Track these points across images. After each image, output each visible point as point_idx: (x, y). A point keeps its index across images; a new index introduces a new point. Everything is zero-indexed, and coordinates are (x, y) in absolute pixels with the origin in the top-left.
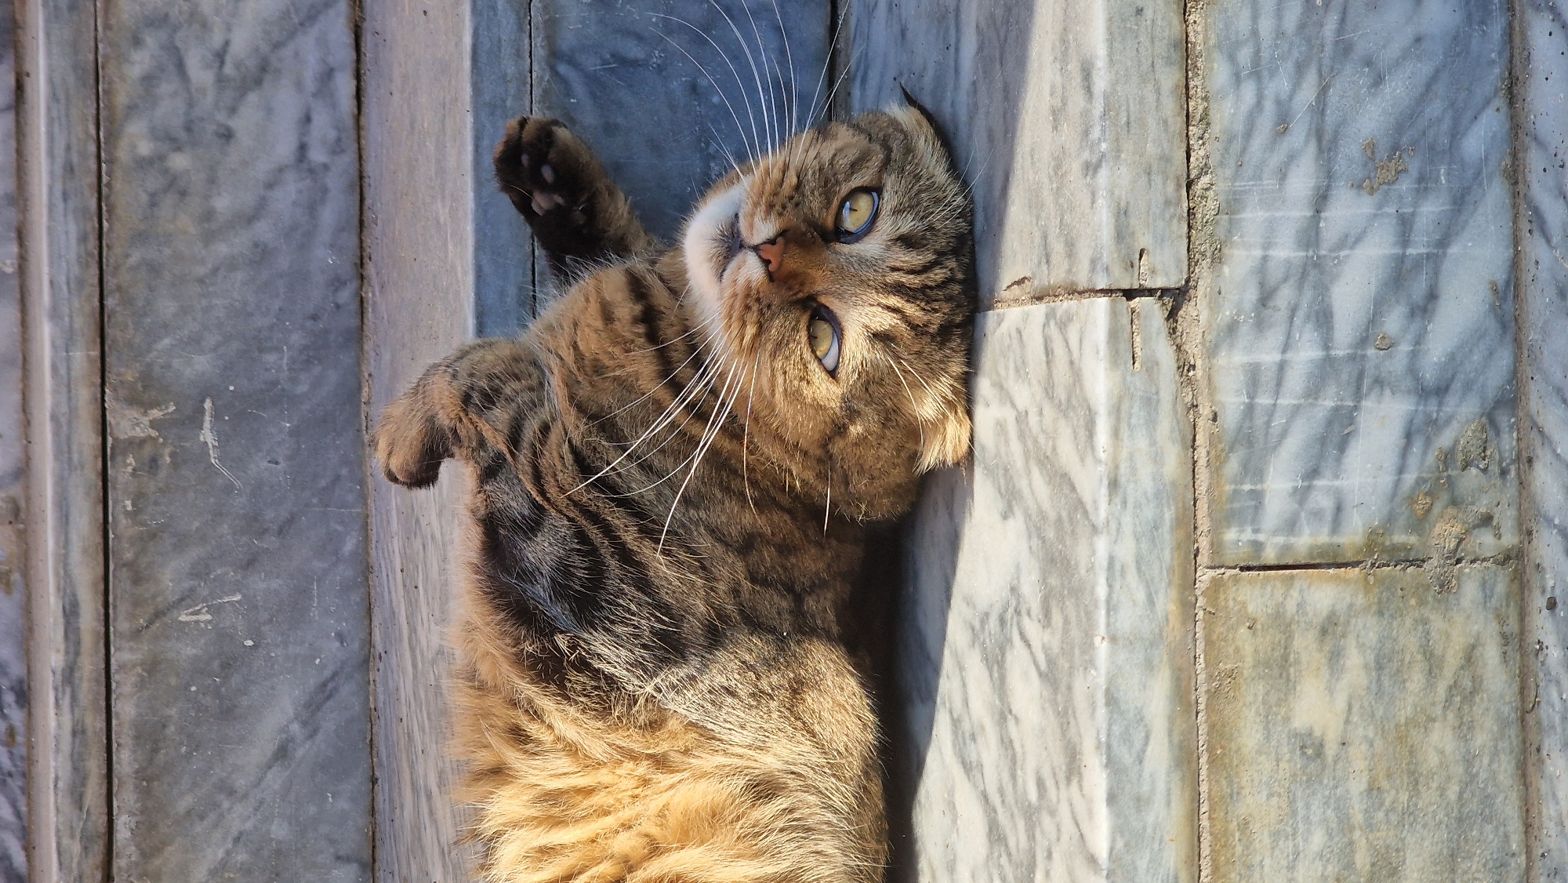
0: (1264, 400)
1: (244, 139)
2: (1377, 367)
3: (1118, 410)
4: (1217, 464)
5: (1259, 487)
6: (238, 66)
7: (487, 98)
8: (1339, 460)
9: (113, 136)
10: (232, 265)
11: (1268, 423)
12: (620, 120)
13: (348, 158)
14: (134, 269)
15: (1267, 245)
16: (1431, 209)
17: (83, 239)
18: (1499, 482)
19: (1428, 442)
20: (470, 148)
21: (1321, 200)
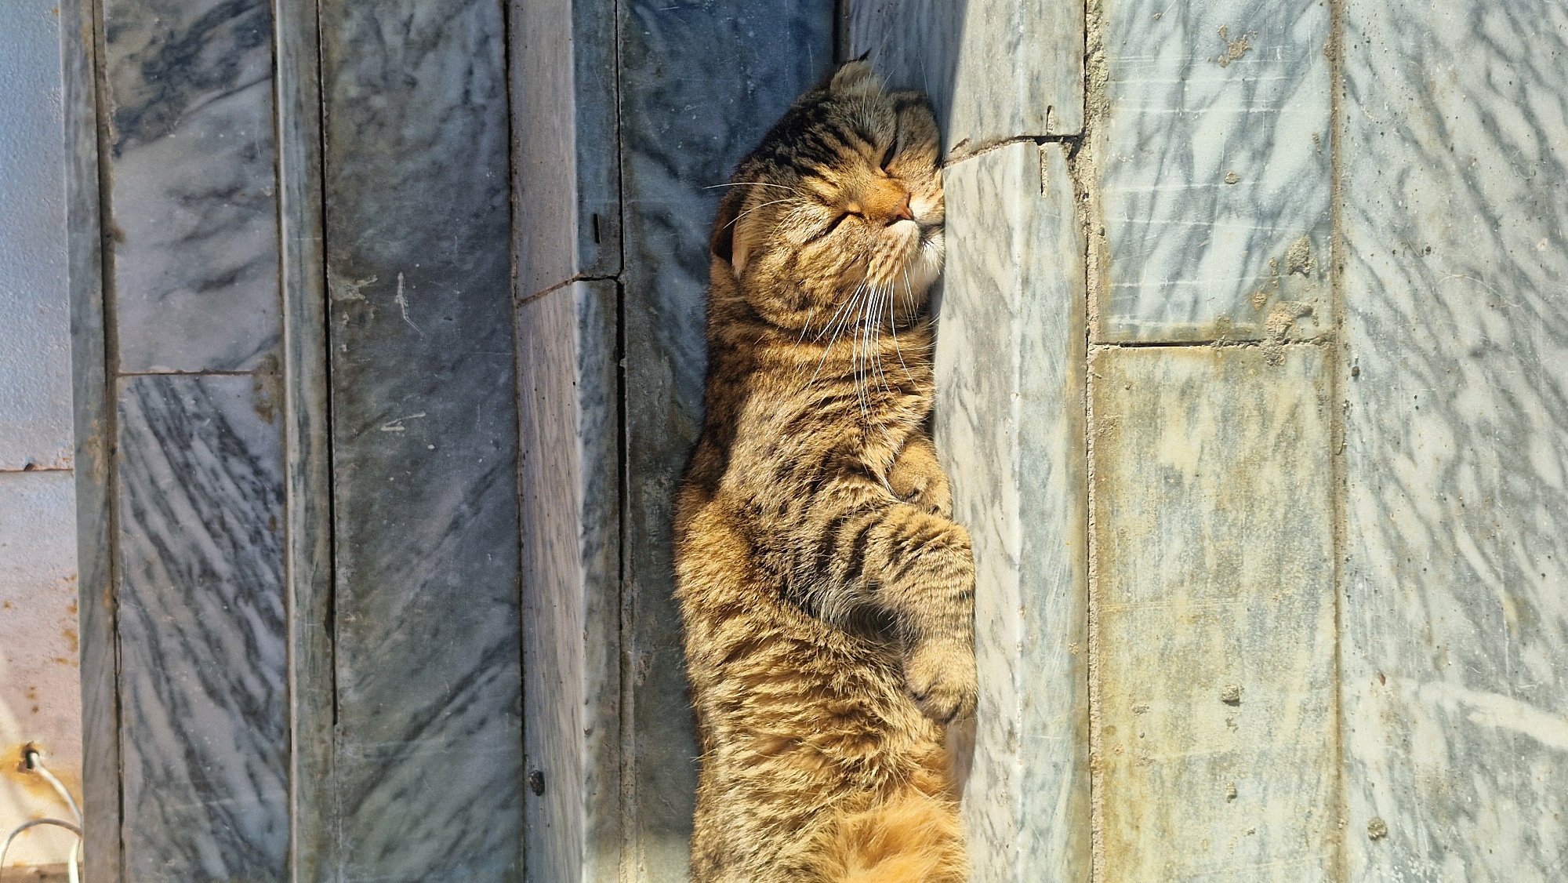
0: (1139, 220)
1: (425, 87)
2: (1226, 197)
3: (1030, 227)
4: (1104, 267)
5: (1135, 285)
6: (420, 33)
7: (584, 29)
8: (1196, 266)
9: (330, 82)
10: (417, 177)
11: (1143, 238)
12: (682, 48)
13: (499, 102)
14: (347, 179)
15: (1144, 105)
16: (1269, 80)
17: (309, 156)
18: (1317, 284)
19: (1264, 253)
20: (572, 67)
21: (1186, 70)
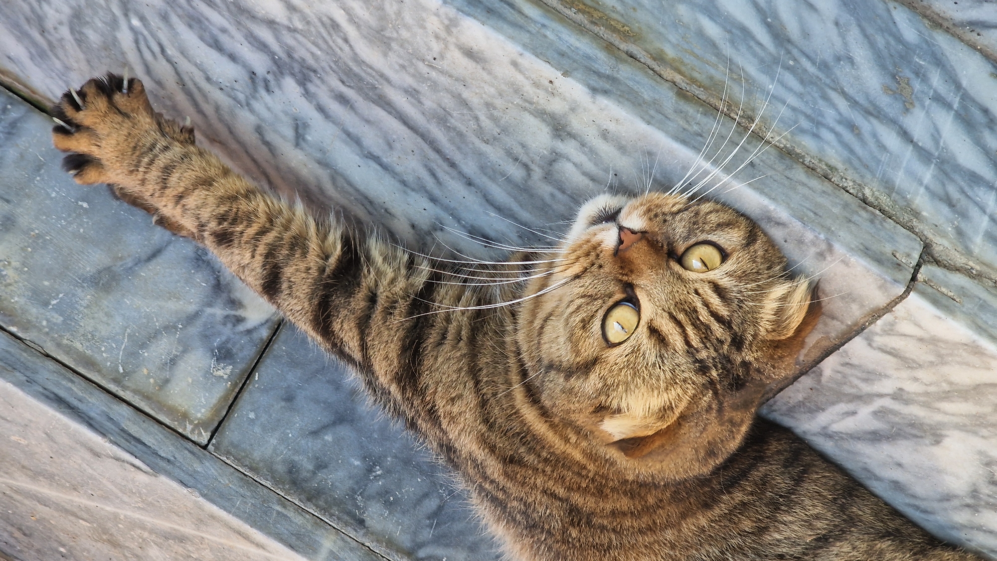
16: (936, 79)
21: (906, 136)
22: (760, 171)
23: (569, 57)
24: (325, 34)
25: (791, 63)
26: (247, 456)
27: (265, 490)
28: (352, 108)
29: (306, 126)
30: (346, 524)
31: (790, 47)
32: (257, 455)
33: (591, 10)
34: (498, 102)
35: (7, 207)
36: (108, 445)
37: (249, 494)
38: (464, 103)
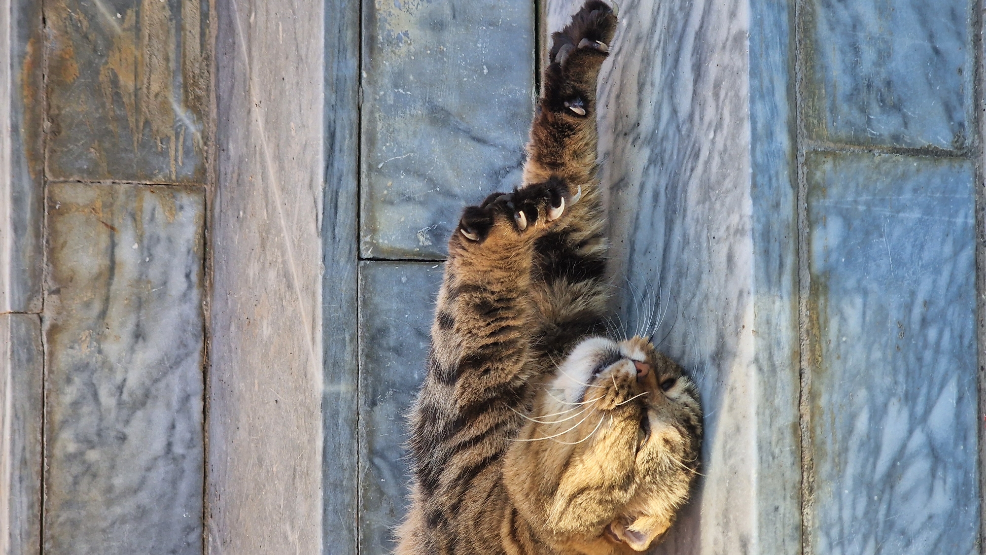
22: (775, 517)
23: (769, 328)
24: (688, 153)
25: (876, 498)
26: (371, 293)
27: (355, 320)
28: (655, 207)
29: (626, 185)
30: (366, 393)
31: (887, 491)
32: (377, 299)
33: (816, 326)
34: (712, 302)
35: (450, 18)
36: (320, 189)
37: (345, 310)
38: (699, 281)
